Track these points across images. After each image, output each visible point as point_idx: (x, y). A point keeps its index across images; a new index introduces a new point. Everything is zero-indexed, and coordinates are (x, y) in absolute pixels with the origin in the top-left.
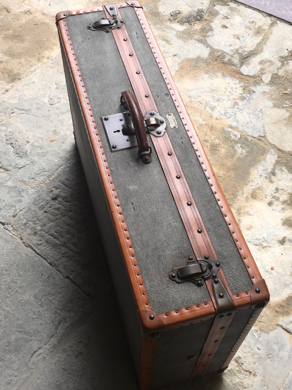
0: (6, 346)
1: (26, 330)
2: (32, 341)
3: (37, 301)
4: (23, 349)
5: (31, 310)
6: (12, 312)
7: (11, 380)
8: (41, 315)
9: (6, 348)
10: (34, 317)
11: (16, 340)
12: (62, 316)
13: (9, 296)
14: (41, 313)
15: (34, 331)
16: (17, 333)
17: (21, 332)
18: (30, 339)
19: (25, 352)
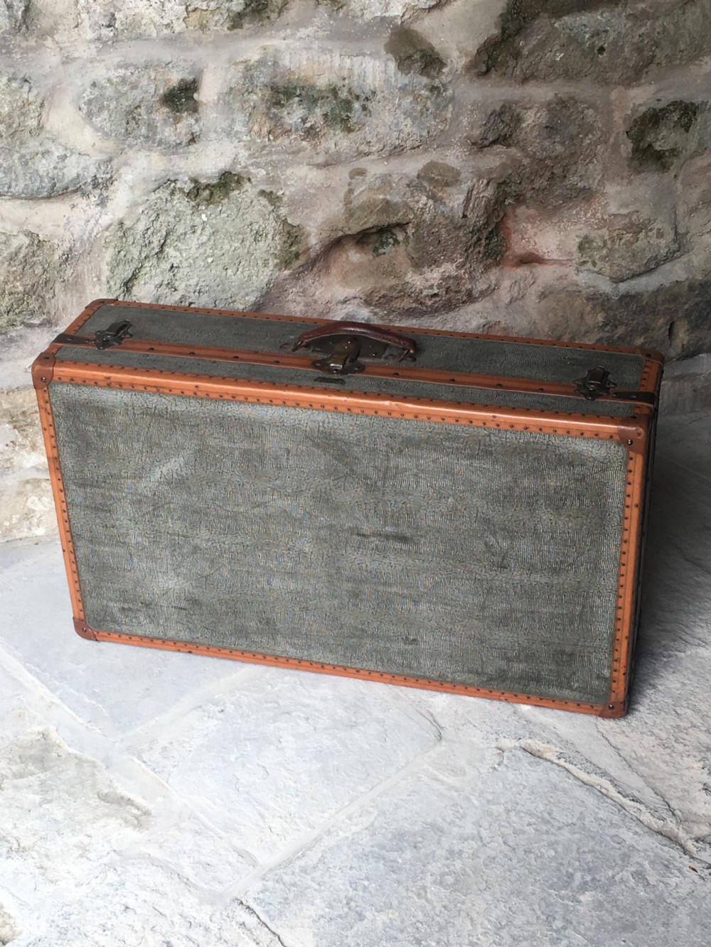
0: (421, 842)
1: (382, 862)
2: (371, 844)
3: (358, 909)
4: (390, 836)
5: (370, 893)
6: (410, 894)
7: (409, 795)
8: (350, 883)
9: (420, 839)
10: (366, 883)
11: (401, 850)
12: (309, 877)
13: (419, 925)
14: (351, 886)
15: (367, 860)
16: (400, 861)
17: (392, 861)
18: (376, 849)
19: (383, 830)
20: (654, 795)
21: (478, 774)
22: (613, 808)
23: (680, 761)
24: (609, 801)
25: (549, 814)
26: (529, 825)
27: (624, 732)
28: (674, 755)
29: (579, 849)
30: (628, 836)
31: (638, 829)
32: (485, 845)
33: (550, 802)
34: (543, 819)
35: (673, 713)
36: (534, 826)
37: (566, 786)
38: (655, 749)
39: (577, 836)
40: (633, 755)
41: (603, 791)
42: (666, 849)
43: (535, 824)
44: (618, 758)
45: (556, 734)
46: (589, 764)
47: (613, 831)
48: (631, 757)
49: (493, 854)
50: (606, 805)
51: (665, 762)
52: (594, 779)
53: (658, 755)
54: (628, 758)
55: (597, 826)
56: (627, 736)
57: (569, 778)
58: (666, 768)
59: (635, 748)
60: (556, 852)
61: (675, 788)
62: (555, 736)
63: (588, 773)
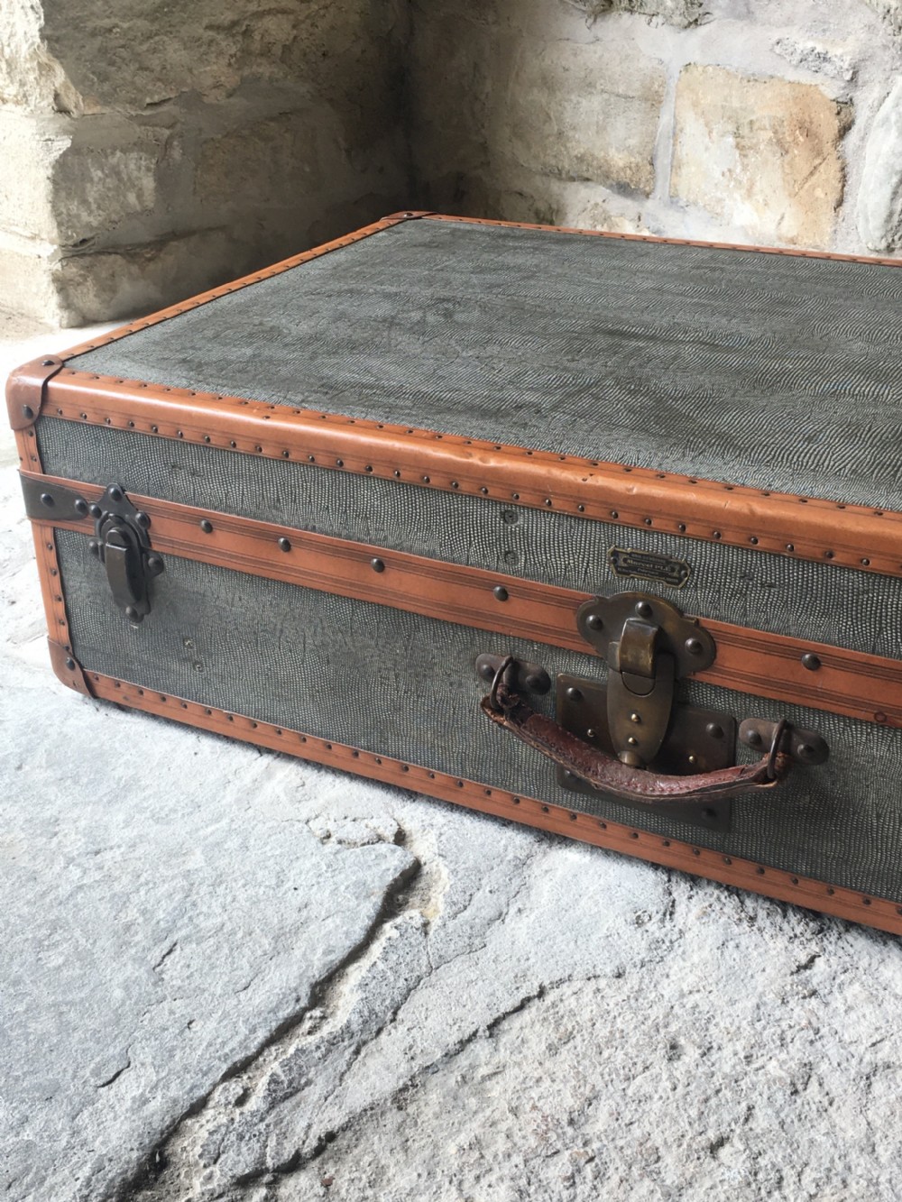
20: (319, 1130)
21: (304, 816)
22: (233, 1044)
23: (492, 1178)
24: (262, 1035)
25: (187, 939)
26: (144, 912)
27: (570, 1037)
28: (517, 1159)
29: (71, 1004)
30: (129, 1087)
31: (156, 1105)
32: (70, 861)
33: (233, 933)
34: (170, 931)
35: (712, 1135)
36: (141, 920)
37: (297, 953)
38: (527, 1115)
39: (118, 994)
40: (483, 1071)
41: (307, 1025)
42: (86, 1171)
43: (146, 920)
44: (453, 1038)
45: (500, 916)
46: (401, 983)
47: (144, 1053)
48: (473, 1067)
49: (48, 876)
50: (243, 1030)
51: (477, 1144)
52: (348, 1000)
53: (503, 1126)
54: (463, 1061)
55: (159, 1022)
56: (553, 1049)
57: (328, 952)
58: (452, 1149)
59: (511, 1072)
60: (58, 968)
61: (371, 1184)
62: (488, 912)
63: (363, 985)
